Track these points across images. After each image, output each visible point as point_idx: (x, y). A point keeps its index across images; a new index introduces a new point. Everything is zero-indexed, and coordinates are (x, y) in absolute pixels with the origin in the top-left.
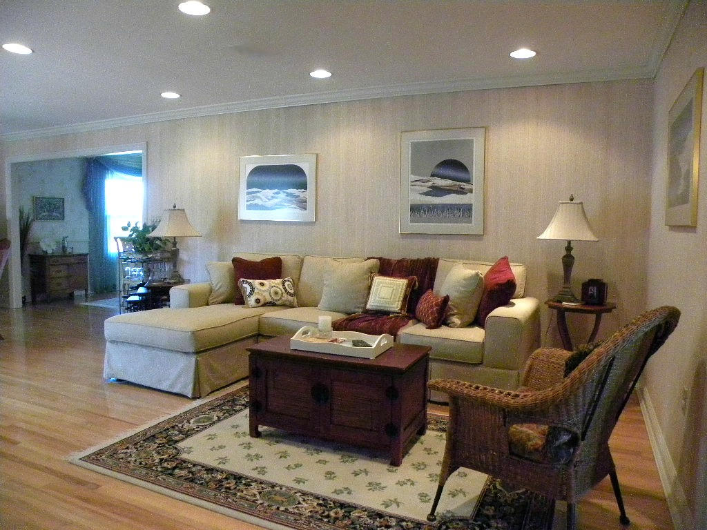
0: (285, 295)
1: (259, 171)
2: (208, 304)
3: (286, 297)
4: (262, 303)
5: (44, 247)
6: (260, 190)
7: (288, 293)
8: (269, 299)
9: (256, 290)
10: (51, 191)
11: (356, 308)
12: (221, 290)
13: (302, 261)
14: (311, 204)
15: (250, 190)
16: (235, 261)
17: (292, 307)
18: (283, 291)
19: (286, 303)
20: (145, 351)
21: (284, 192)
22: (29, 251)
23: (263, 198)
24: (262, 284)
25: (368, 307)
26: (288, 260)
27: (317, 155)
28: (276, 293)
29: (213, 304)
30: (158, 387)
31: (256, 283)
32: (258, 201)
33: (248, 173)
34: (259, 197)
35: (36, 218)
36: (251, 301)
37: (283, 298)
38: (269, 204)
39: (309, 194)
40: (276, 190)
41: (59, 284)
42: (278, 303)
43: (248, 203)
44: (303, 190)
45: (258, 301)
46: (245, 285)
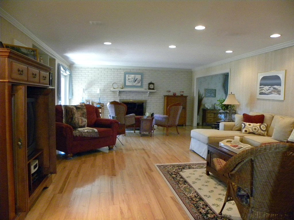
0: (260, 130)
1: (264, 78)
2: (232, 130)
3: (260, 131)
4: (247, 132)
5: (206, 106)
6: (264, 86)
7: (262, 130)
8: (251, 131)
9: (246, 127)
10: (212, 87)
11: (284, 139)
12: (237, 126)
13: (273, 117)
14: (282, 93)
15: (261, 87)
16: (244, 115)
17: (263, 135)
18: (259, 128)
19: (261, 134)
20: (198, 142)
21: (273, 87)
22: (202, 107)
23: (265, 89)
24: (250, 125)
25: (289, 140)
26: (267, 116)
27: (286, 71)
28: (255, 129)
29: (234, 130)
30: (199, 154)
31: (247, 124)
32: (263, 91)
33: (260, 80)
34: (264, 90)
35: (206, 96)
36: (243, 131)
37: (258, 132)
38: (267, 92)
39: (282, 88)
40: (270, 87)
41: (210, 120)
42: (256, 133)
43: (260, 92)
44: (280, 86)
45: (246, 131)
46: (243, 124)
